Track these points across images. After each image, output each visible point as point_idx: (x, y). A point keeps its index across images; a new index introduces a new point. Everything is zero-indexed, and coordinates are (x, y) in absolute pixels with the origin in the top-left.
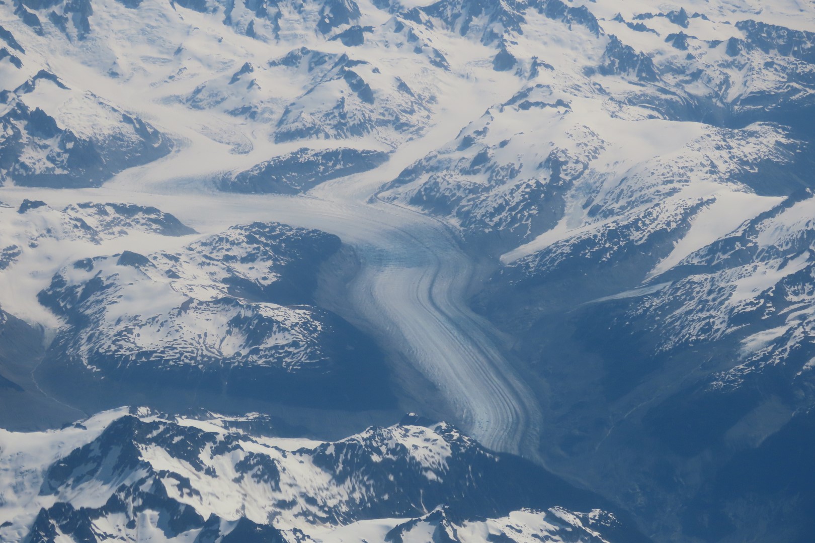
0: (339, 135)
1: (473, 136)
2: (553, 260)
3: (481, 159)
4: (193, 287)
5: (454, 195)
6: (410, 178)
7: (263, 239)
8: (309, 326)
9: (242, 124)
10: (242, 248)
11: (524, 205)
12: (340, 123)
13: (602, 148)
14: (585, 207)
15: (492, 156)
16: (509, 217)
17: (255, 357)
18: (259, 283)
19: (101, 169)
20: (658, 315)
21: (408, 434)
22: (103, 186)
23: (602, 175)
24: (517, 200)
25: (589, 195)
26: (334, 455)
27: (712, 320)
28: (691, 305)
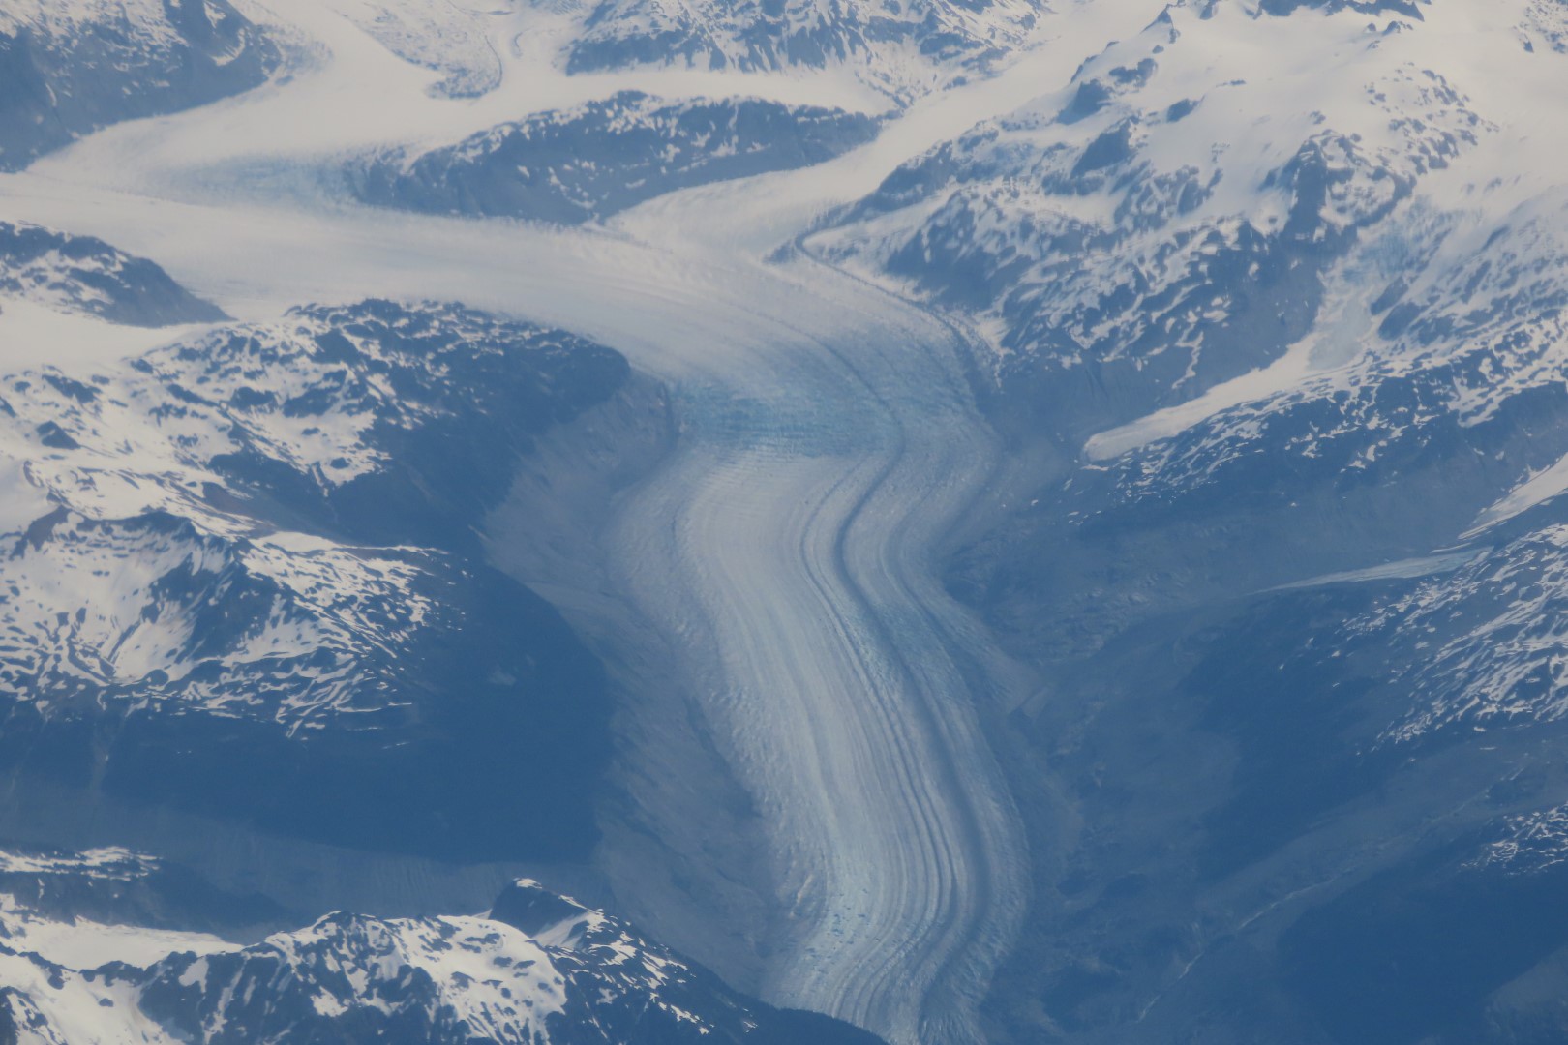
0: (755, 59)
1: (1107, 82)
2: (1206, 457)
3: (1110, 150)
4: (96, 477)
5: (1007, 252)
6: (909, 193)
7: (374, 352)
8: (387, 607)
9: (498, 13)
10: (297, 371)
11: (1190, 293)
12: (761, 24)
13: (1467, 136)
14: (1376, 308)
15: (1140, 146)
16: (1140, 327)
17: (204, 689)
18: (321, 475)
19: (39, 119)
20: (1426, 636)
21: (449, 941)
22: (31, 168)
23: (1442, 217)
24: (1171, 276)
25: (1398, 274)
26: (204, 990)
27: (1555, 660)
28: (1525, 610)
